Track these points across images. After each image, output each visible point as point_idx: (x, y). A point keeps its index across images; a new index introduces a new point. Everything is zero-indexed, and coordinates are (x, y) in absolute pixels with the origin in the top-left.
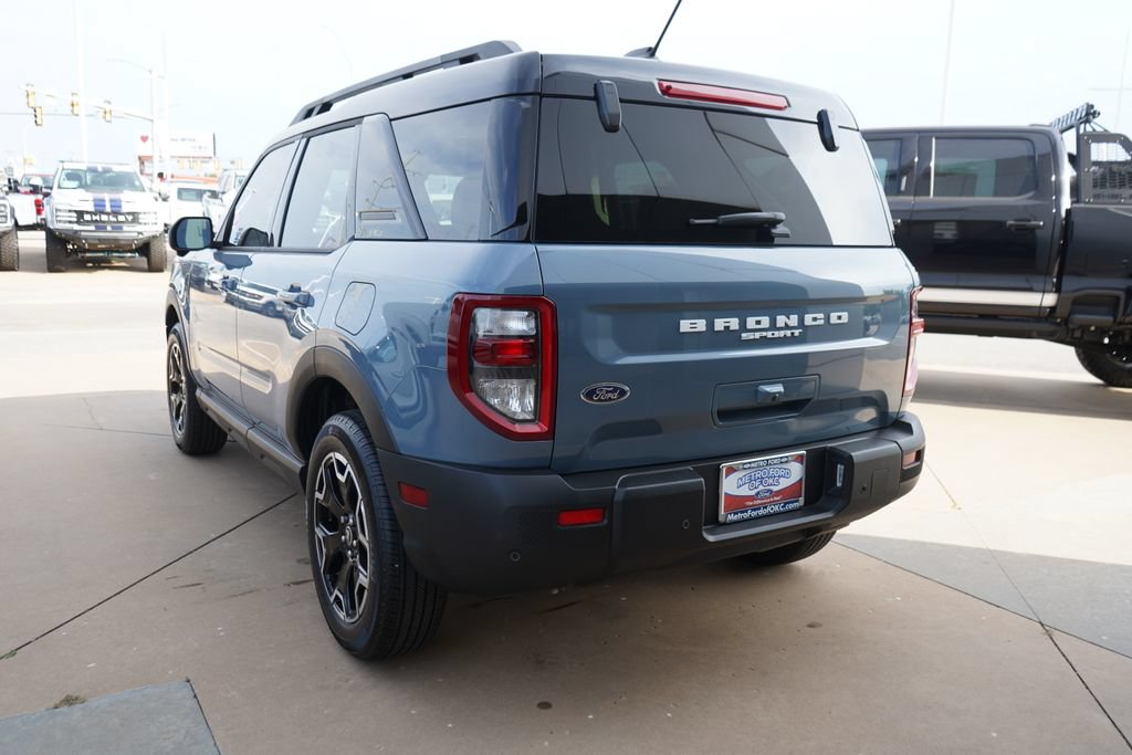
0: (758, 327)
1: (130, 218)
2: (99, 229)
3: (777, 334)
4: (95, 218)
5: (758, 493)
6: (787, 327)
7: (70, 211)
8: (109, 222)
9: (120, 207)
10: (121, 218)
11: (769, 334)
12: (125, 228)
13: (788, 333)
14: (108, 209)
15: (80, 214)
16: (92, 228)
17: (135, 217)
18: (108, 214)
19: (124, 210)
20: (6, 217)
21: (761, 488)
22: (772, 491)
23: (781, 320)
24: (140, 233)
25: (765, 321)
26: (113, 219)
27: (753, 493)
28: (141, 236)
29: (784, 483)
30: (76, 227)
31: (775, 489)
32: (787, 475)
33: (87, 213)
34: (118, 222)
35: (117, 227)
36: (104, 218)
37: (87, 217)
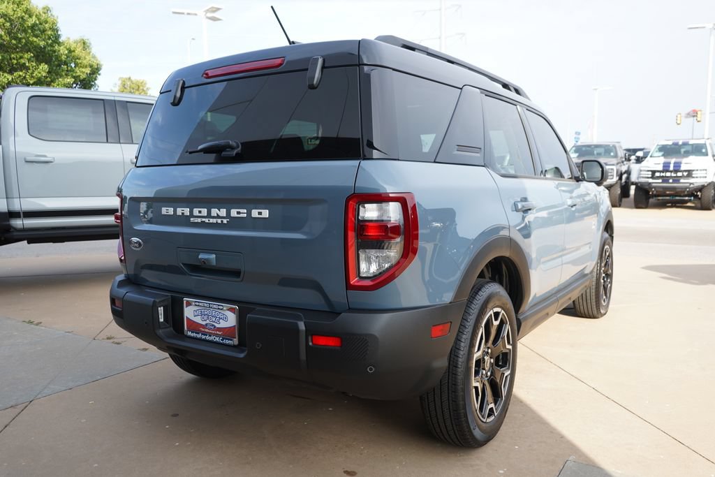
0: (200, 215)
1: (685, 174)
2: (663, 182)
3: (212, 221)
4: (662, 174)
5: (206, 324)
6: (218, 217)
7: (648, 171)
8: (671, 177)
9: (680, 167)
10: (679, 174)
11: (206, 220)
12: (682, 181)
13: (219, 221)
14: (671, 168)
15: (654, 172)
16: (660, 181)
17: (690, 173)
18: (671, 172)
19: (682, 168)
20: (613, 176)
21: (208, 322)
22: (215, 327)
23: (214, 212)
24: (691, 184)
25: (205, 212)
26: (673, 175)
27: (204, 323)
28: (692, 186)
29: (223, 324)
30: (651, 180)
31: (217, 326)
32: (226, 319)
33: (658, 171)
34: (677, 177)
35: (676, 180)
36: (668, 174)
37: (657, 174)
